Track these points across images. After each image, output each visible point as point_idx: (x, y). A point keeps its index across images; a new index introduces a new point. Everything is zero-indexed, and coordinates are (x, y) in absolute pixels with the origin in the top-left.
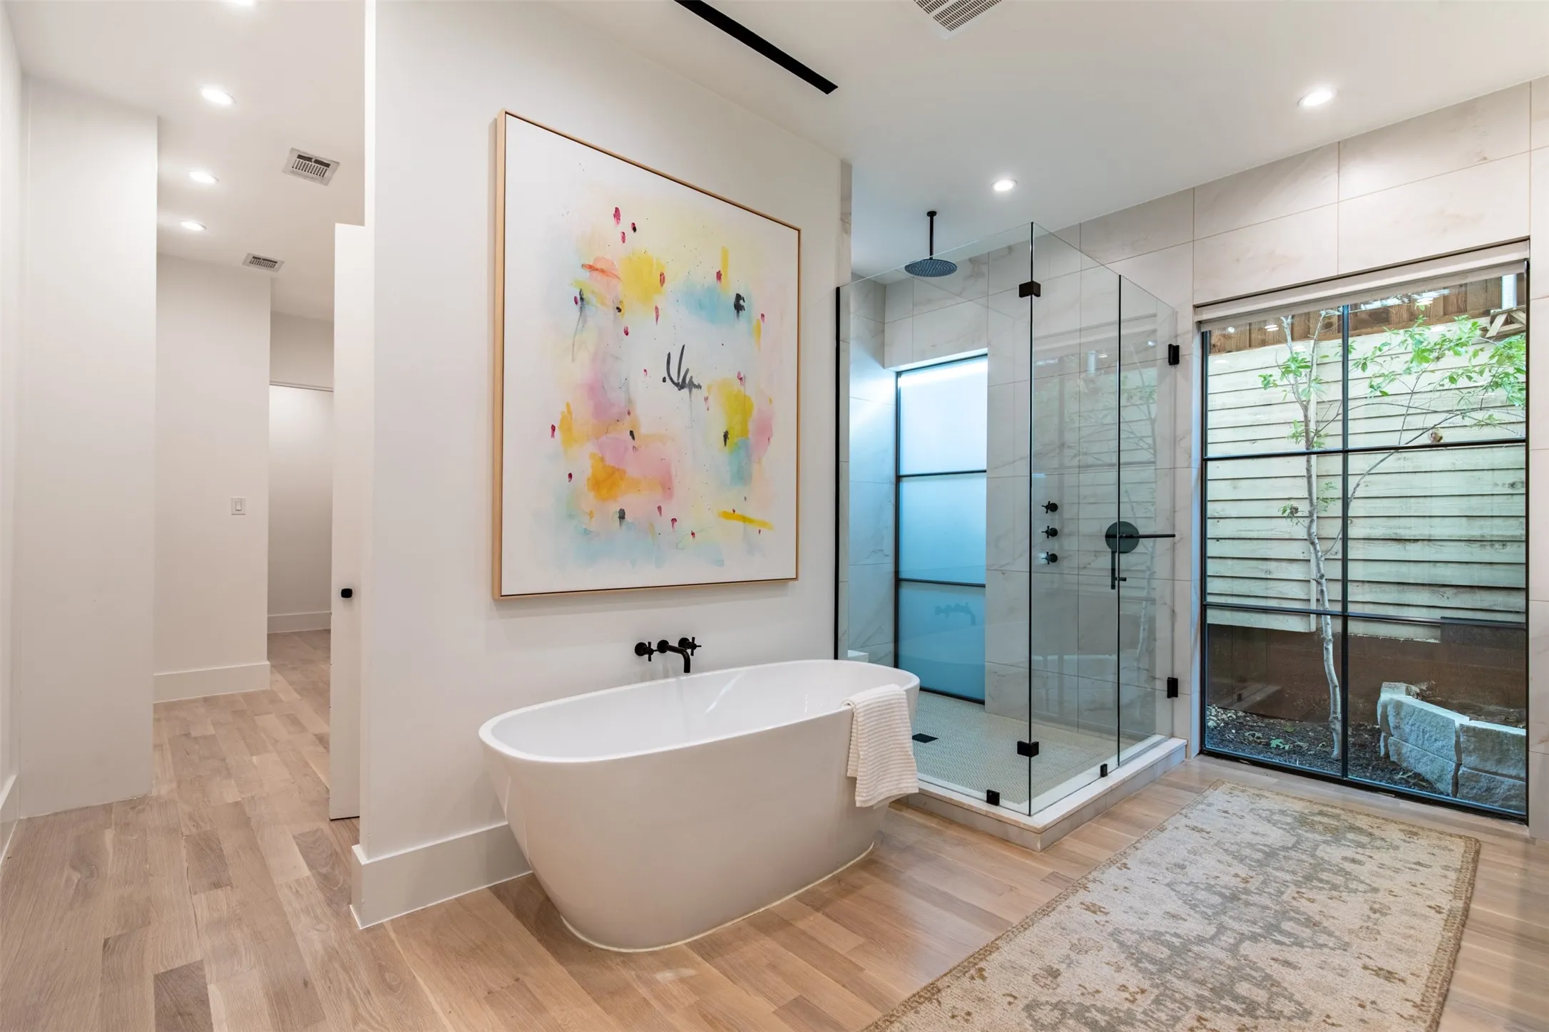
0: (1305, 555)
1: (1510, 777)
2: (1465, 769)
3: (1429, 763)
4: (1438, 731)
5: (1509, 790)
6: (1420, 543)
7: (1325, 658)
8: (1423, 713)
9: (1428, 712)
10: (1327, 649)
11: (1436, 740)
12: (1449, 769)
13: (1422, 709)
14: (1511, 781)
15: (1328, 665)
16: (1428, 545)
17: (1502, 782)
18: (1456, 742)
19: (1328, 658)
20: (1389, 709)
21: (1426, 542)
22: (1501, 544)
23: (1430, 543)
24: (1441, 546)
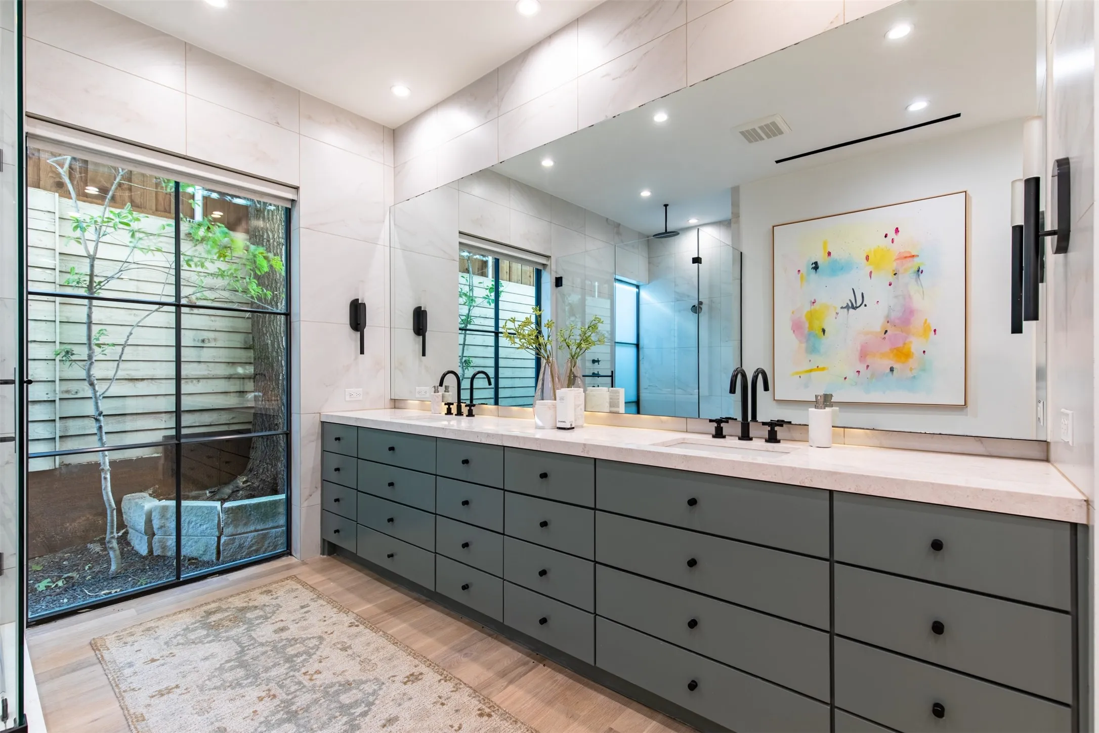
0: (48, 396)
1: (251, 532)
2: (226, 538)
3: (194, 544)
4: (203, 518)
5: (251, 541)
6: (146, 381)
7: (103, 487)
8: (189, 509)
9: (193, 507)
10: (105, 478)
11: (201, 525)
12: (213, 542)
13: (188, 506)
14: (253, 534)
15: (107, 493)
16: (151, 383)
17: (248, 537)
18: (218, 522)
19: (106, 487)
20: (153, 514)
21: (150, 381)
22: (197, 380)
23: (153, 382)
24: (161, 383)
